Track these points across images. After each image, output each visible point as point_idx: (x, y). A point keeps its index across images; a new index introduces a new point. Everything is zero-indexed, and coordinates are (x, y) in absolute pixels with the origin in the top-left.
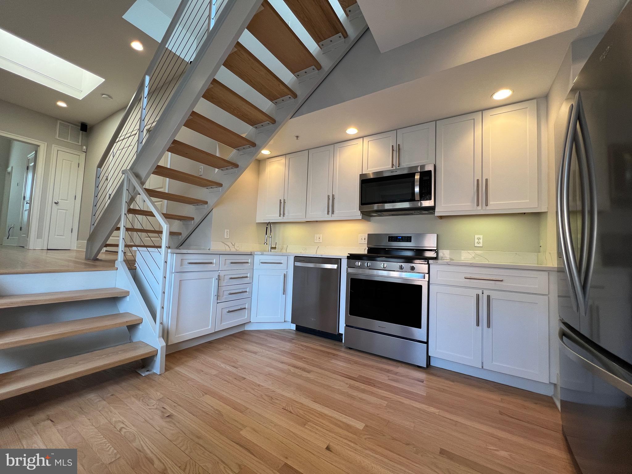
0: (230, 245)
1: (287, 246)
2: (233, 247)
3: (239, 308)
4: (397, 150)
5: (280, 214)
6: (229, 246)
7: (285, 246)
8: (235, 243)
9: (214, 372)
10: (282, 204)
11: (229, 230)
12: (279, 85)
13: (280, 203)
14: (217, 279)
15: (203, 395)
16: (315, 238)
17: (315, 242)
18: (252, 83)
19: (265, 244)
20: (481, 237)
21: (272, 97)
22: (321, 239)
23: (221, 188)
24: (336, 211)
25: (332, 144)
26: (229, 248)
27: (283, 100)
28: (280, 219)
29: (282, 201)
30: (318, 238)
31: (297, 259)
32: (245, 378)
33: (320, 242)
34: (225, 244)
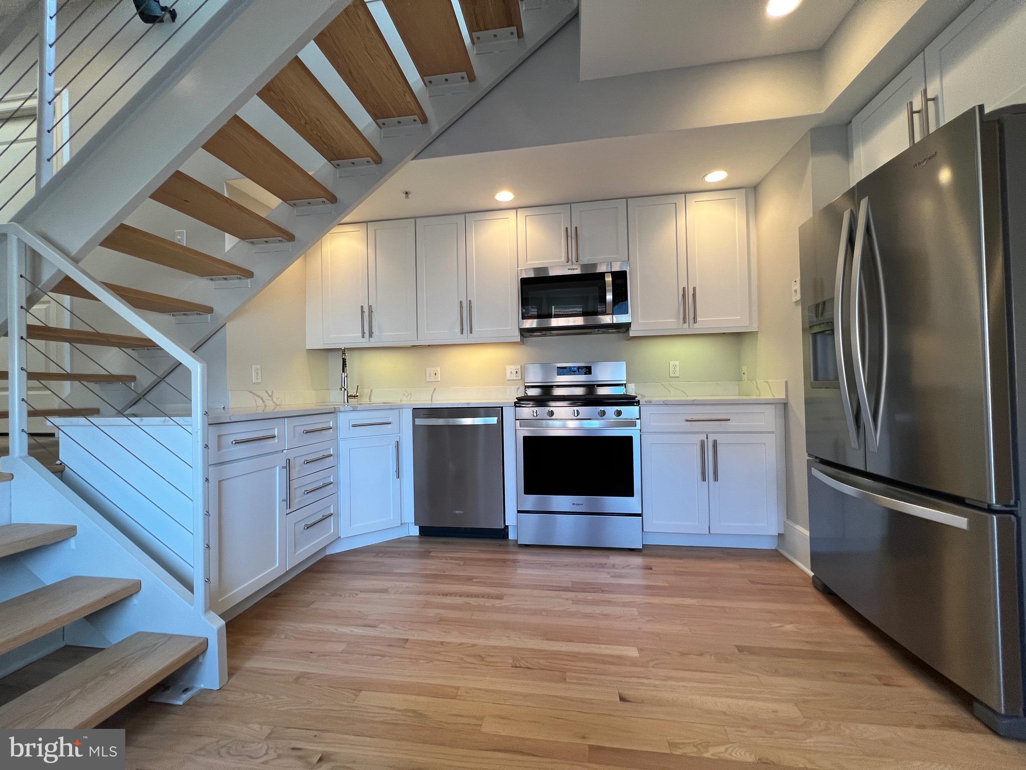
0: (265, 396)
1: (371, 390)
2: (270, 399)
3: (320, 517)
4: (573, 236)
5: (363, 333)
6: (262, 399)
7: (367, 391)
8: (272, 392)
10: (367, 315)
11: (259, 366)
12: (405, 92)
13: (363, 312)
14: (283, 468)
15: (356, 695)
16: (427, 374)
17: (428, 381)
19: (343, 389)
20: (677, 363)
21: (378, 112)
22: (439, 375)
23: (249, 280)
24: (475, 329)
25: (462, 214)
26: (264, 402)
27: (399, 122)
28: (365, 342)
29: (366, 310)
30: (433, 375)
31: (418, 412)
32: (407, 640)
33: (437, 380)
34: (255, 394)
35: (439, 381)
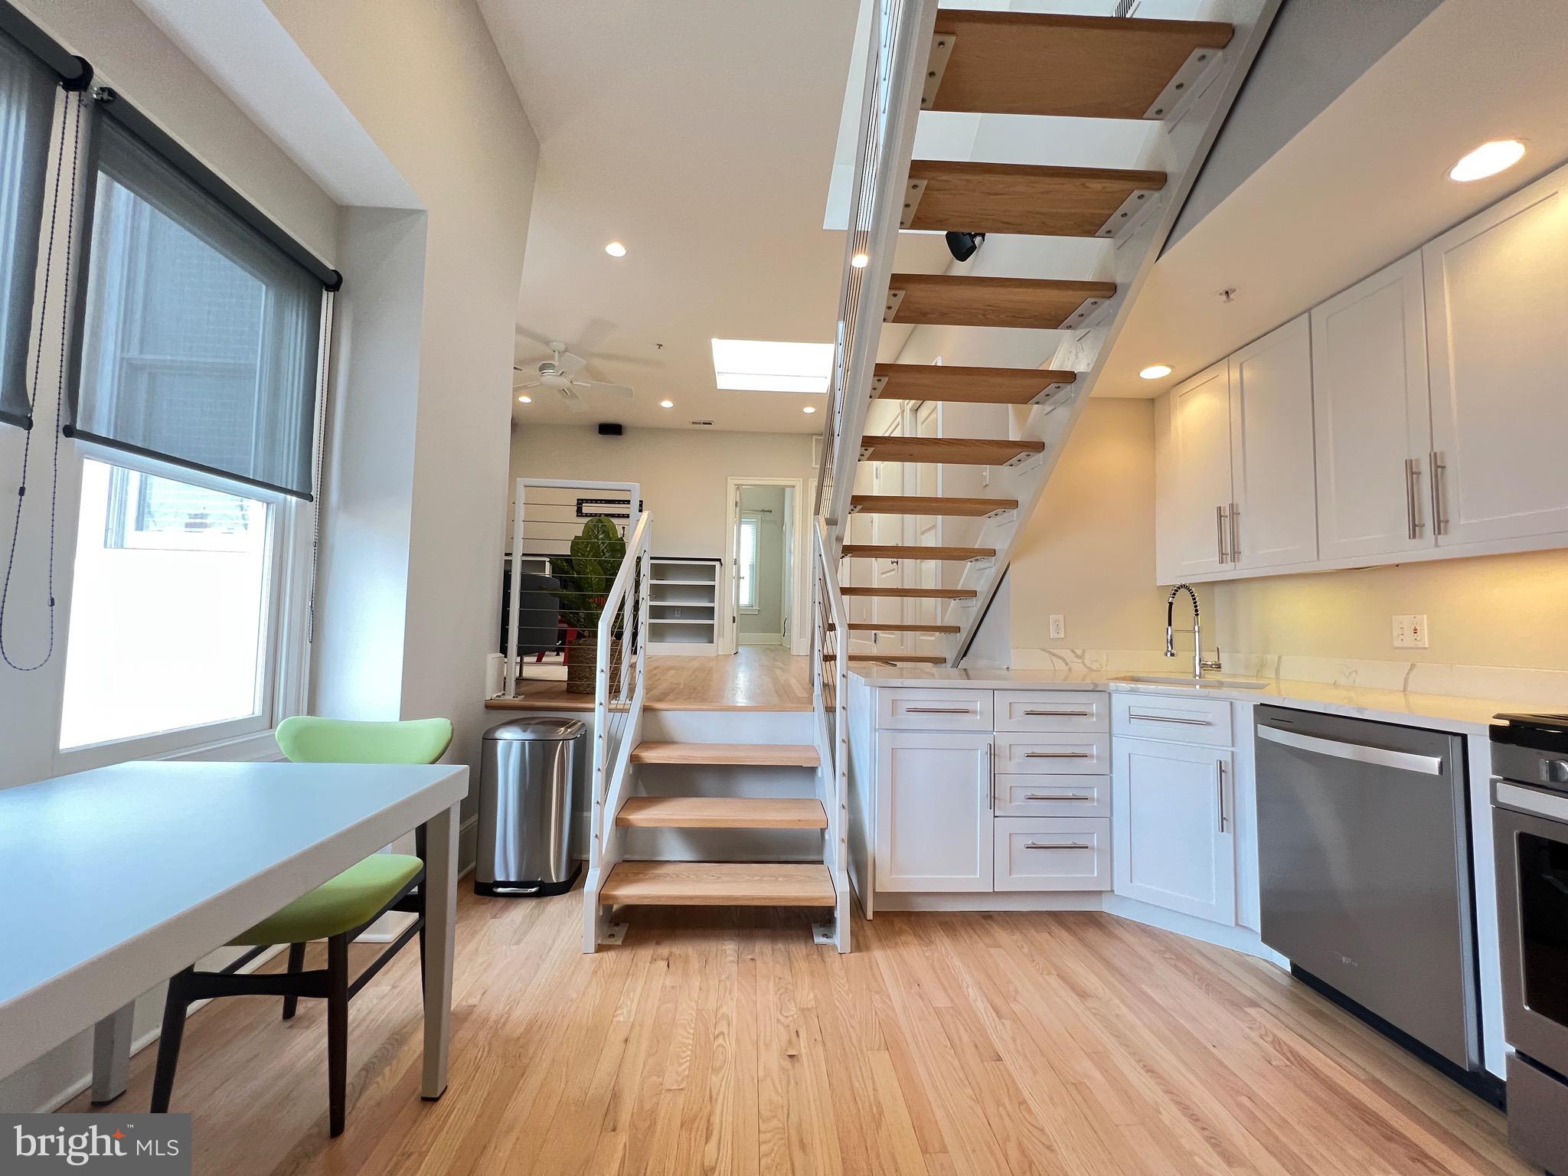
0: (1067, 654)
1: (1280, 658)
2: (1080, 661)
3: (1069, 843)
5: (1222, 554)
6: (1064, 660)
7: (1272, 658)
8: (1084, 651)
9: (942, 1002)
10: (1228, 518)
11: (1061, 617)
13: (1220, 516)
14: (987, 753)
15: (878, 1049)
16: (1396, 632)
17: (1397, 643)
18: (1013, 224)
19: (1169, 654)
21: (1088, 227)
22: (1424, 631)
23: (1015, 510)
24: (1453, 522)
26: (1067, 664)
27: (1124, 215)
28: (1228, 571)
29: (1227, 512)
30: (1409, 632)
31: (1269, 714)
33: (1420, 645)
34: (1050, 653)
35: (1426, 648)
